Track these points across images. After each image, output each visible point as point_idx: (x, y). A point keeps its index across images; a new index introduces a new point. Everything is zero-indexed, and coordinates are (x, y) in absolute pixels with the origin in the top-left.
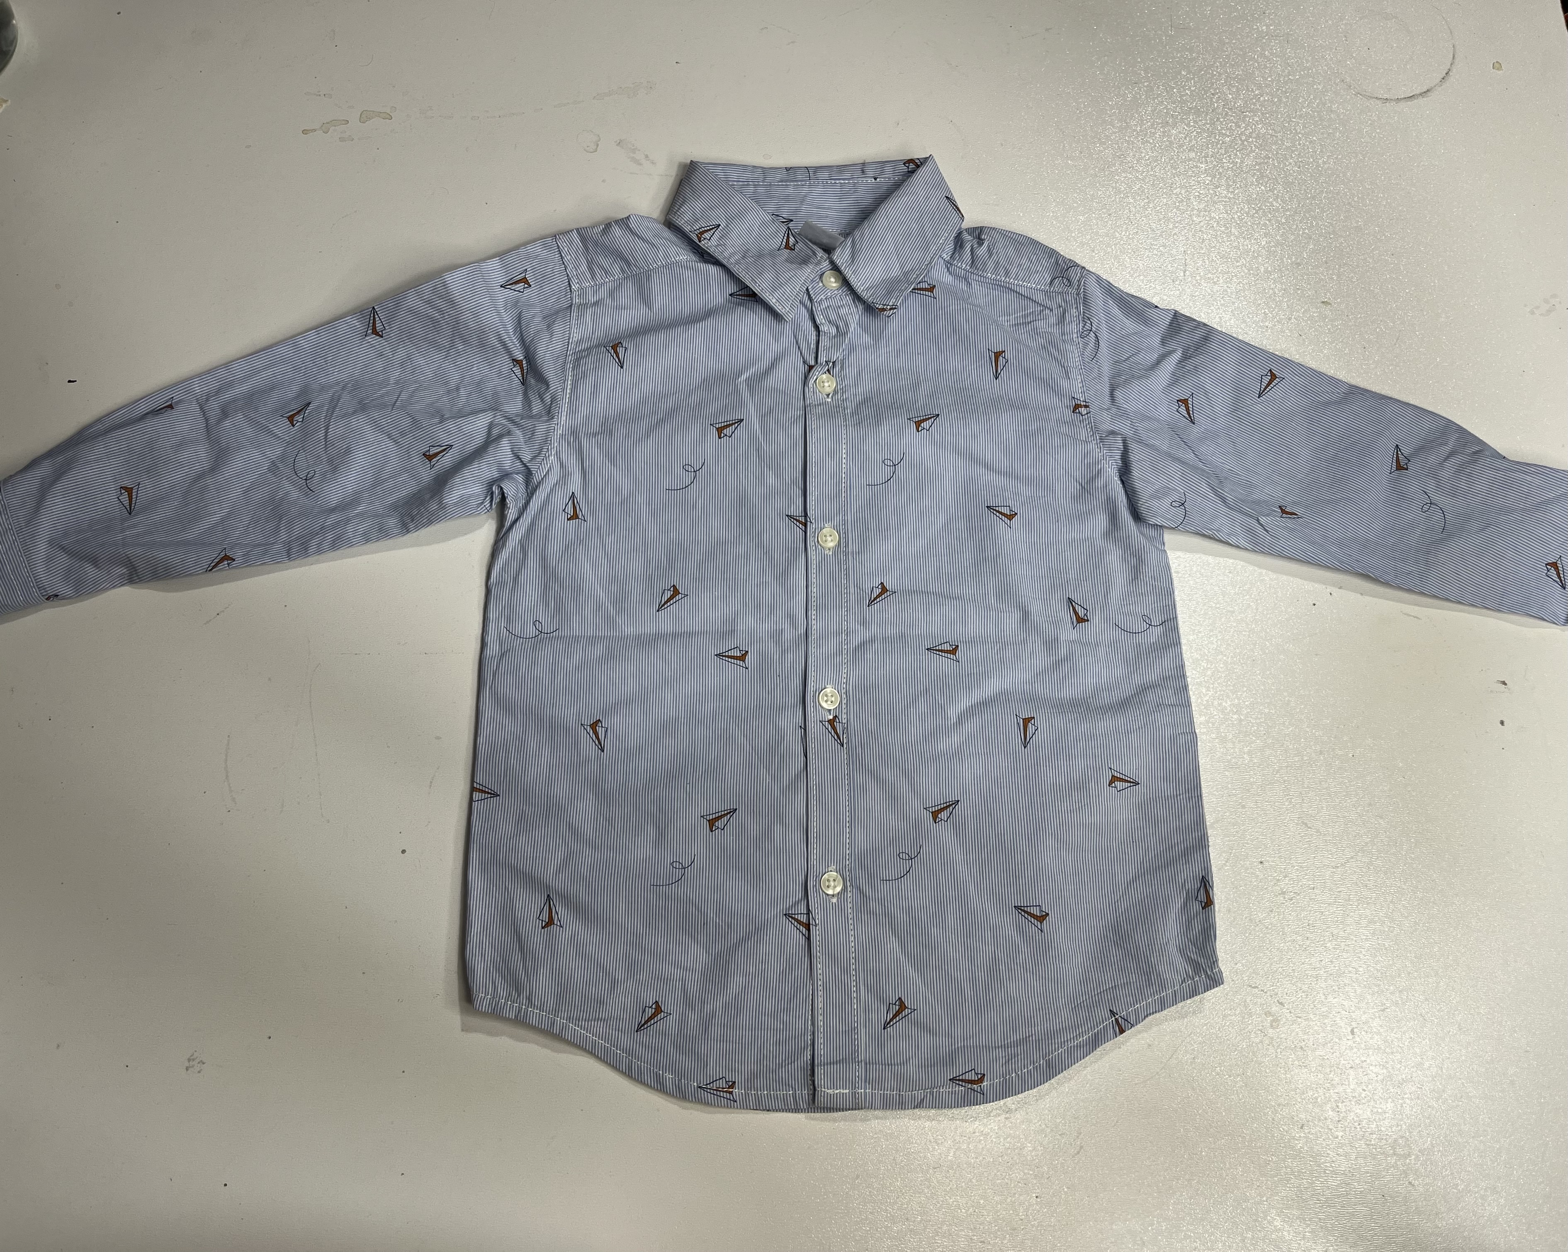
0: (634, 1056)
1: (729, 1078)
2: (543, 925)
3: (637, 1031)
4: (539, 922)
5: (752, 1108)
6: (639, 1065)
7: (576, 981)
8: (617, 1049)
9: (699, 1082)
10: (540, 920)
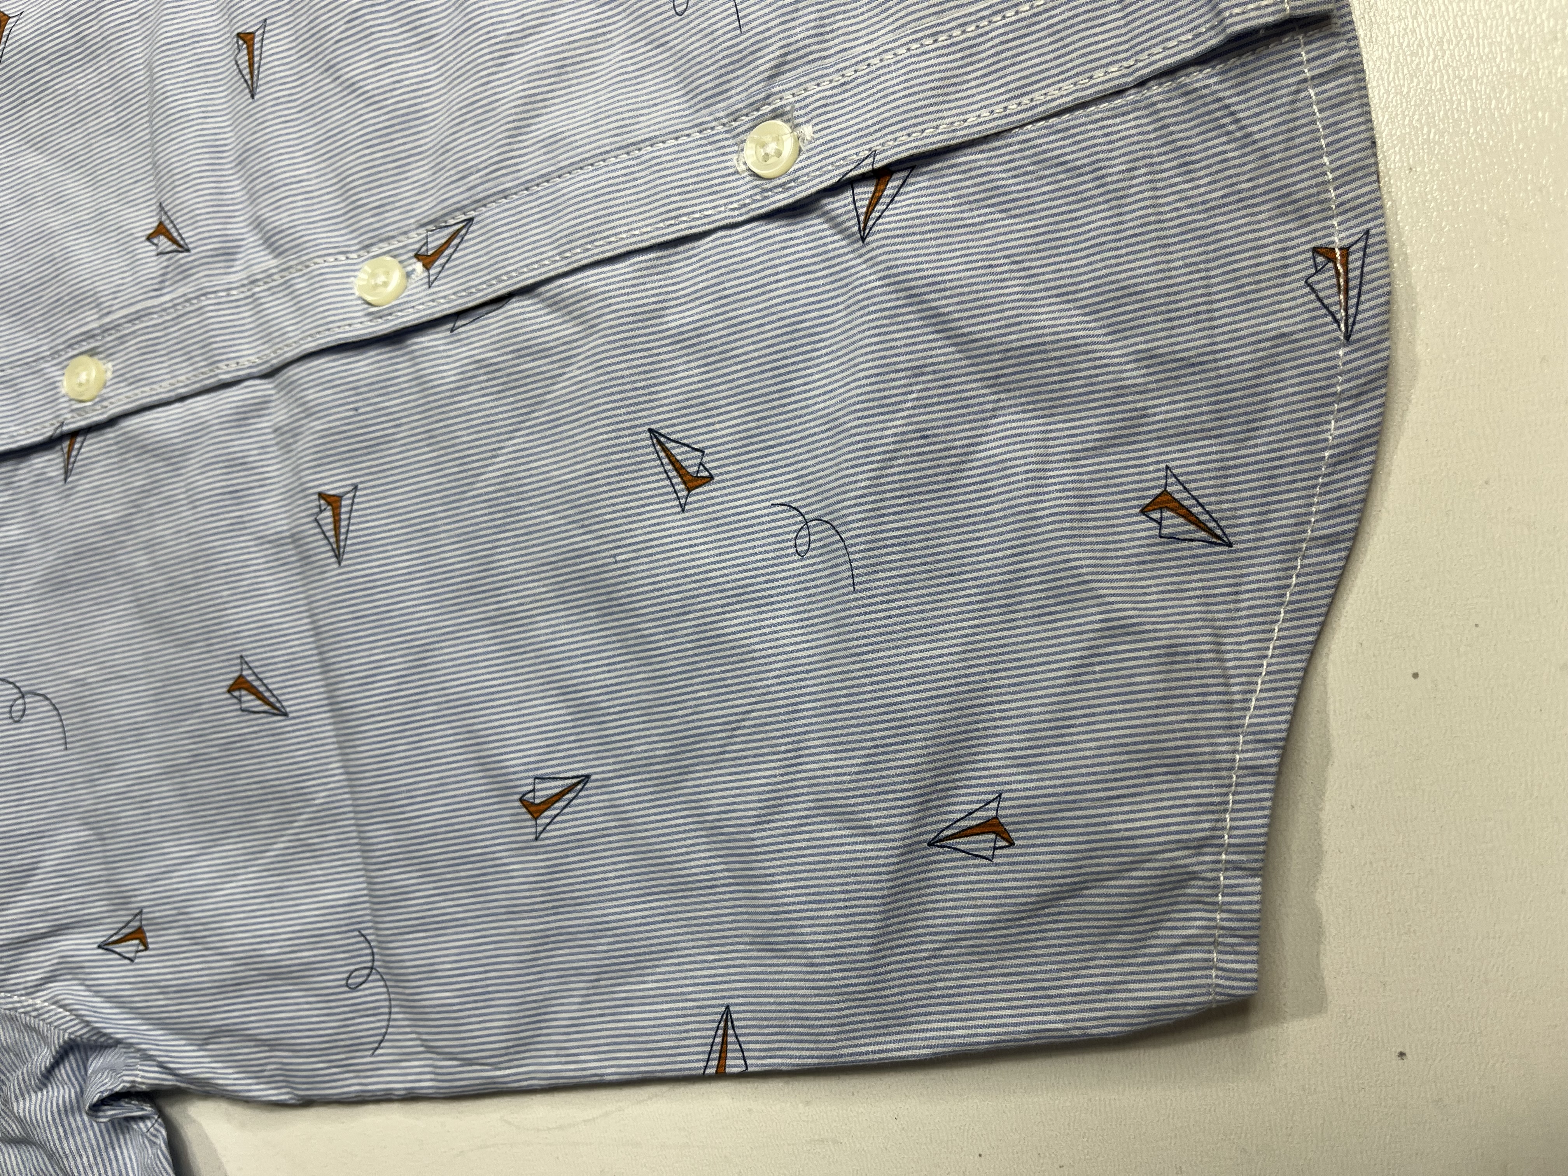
0: (1296, 537)
1: (1303, 266)
2: (1005, 843)
3: (1230, 545)
4: (1001, 856)
5: (1375, 186)
6: (1318, 517)
7: (1128, 731)
8: (1289, 586)
9: (1334, 345)
10: (993, 856)
